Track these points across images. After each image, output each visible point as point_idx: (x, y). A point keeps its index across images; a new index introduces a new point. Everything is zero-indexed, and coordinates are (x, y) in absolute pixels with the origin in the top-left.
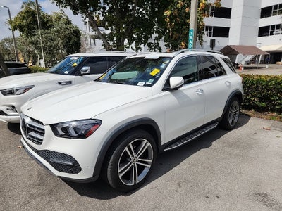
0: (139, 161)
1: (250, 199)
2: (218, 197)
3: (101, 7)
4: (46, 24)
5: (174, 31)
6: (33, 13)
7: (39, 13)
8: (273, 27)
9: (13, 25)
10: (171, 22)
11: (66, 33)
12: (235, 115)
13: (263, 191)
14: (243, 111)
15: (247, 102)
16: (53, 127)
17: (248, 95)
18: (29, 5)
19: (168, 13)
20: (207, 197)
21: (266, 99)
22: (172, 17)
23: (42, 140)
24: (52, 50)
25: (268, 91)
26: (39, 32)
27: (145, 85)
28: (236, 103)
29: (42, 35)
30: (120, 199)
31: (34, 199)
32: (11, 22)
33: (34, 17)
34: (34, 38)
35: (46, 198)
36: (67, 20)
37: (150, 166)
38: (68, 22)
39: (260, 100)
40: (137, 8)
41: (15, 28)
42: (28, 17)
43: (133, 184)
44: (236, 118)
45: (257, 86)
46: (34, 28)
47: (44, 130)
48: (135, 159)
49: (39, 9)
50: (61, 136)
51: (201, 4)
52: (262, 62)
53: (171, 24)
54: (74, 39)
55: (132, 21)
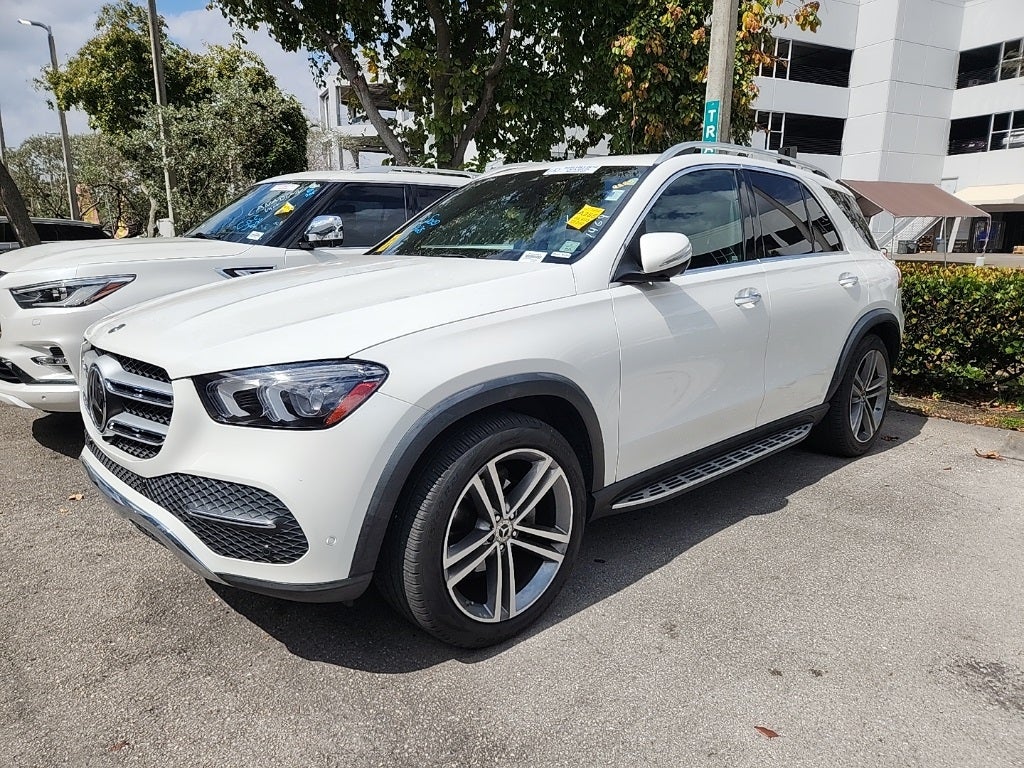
0: (522, 536)
1: (936, 682)
2: (818, 674)
3: (383, 27)
4: (183, 86)
5: (647, 110)
6: (139, 47)
7: (160, 49)
8: (1002, 120)
9: (63, 88)
10: (638, 79)
11: (257, 120)
12: (873, 401)
13: (985, 657)
14: (899, 399)
15: (913, 365)
16: (206, 385)
17: (918, 338)
18: (124, 15)
19: (626, 45)
20: (776, 673)
21: (984, 351)
22: (642, 60)
23: (159, 438)
24: (201, 181)
25: (993, 321)
26: (158, 113)
27: (549, 259)
28: (876, 359)
29: (167, 123)
30: (449, 673)
31: (126, 666)
32: (55, 81)
33: (141, 62)
34: (139, 137)
35: (171, 664)
36: (260, 73)
37: (560, 558)
38: (264, 82)
39: (963, 357)
40: (515, 34)
41: (69, 100)
42: (120, 59)
43: (497, 619)
44: (877, 415)
45: (952, 303)
46: (138, 102)
47: (168, 398)
48: (504, 526)
49: (159, 35)
50: (234, 421)
51: (747, 18)
52: (960, 248)
53: (636, 86)
54: (283, 143)
55: (494, 77)
